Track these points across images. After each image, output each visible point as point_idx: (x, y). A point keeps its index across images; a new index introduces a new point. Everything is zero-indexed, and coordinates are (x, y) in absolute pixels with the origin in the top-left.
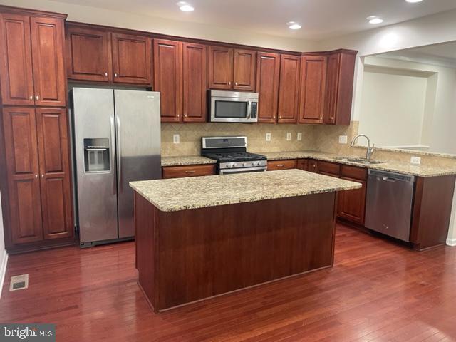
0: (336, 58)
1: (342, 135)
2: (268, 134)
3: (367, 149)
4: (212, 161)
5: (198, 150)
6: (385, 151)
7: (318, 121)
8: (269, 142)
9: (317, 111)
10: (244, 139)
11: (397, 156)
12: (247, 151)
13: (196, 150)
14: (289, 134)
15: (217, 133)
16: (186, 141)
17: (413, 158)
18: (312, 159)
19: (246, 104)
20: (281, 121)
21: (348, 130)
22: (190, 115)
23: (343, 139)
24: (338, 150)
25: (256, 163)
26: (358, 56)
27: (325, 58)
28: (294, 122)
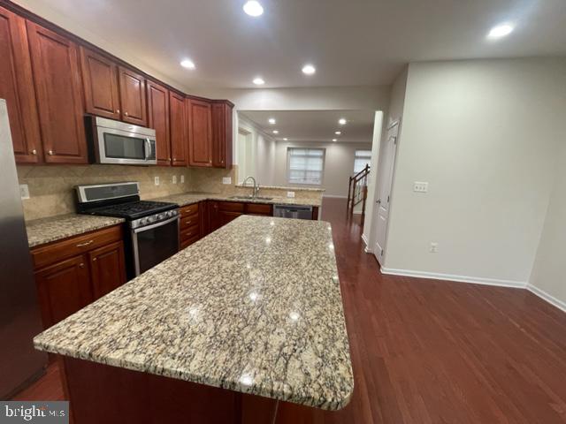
0: (221, 108)
1: (226, 176)
2: (156, 178)
3: (253, 188)
4: (118, 220)
5: (68, 206)
6: (267, 189)
7: (208, 165)
8: (158, 186)
9: (206, 155)
10: (136, 185)
11: (277, 192)
12: (141, 199)
13: (64, 206)
14: (174, 177)
15: (96, 179)
16: (44, 194)
17: (289, 193)
18: (212, 200)
19: (143, 141)
20: (174, 163)
21: (231, 173)
22: (58, 152)
23: (227, 181)
24: (222, 190)
25: (170, 213)
26: (234, 110)
27: (209, 106)
28: (185, 166)
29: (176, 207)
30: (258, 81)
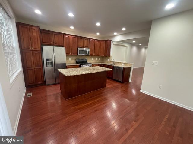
0: (107, 42)
2: (92, 58)
3: (113, 62)
4: (79, 65)
5: (75, 62)
7: (103, 56)
10: (86, 59)
12: (87, 62)
14: (97, 59)
16: (72, 60)
17: (123, 64)
19: (87, 51)
20: (95, 55)
21: (110, 58)
22: (73, 53)
23: (109, 60)
25: (89, 65)
26: (112, 41)
27: (105, 41)
28: (98, 56)
29: (91, 64)
30: (115, 34)
